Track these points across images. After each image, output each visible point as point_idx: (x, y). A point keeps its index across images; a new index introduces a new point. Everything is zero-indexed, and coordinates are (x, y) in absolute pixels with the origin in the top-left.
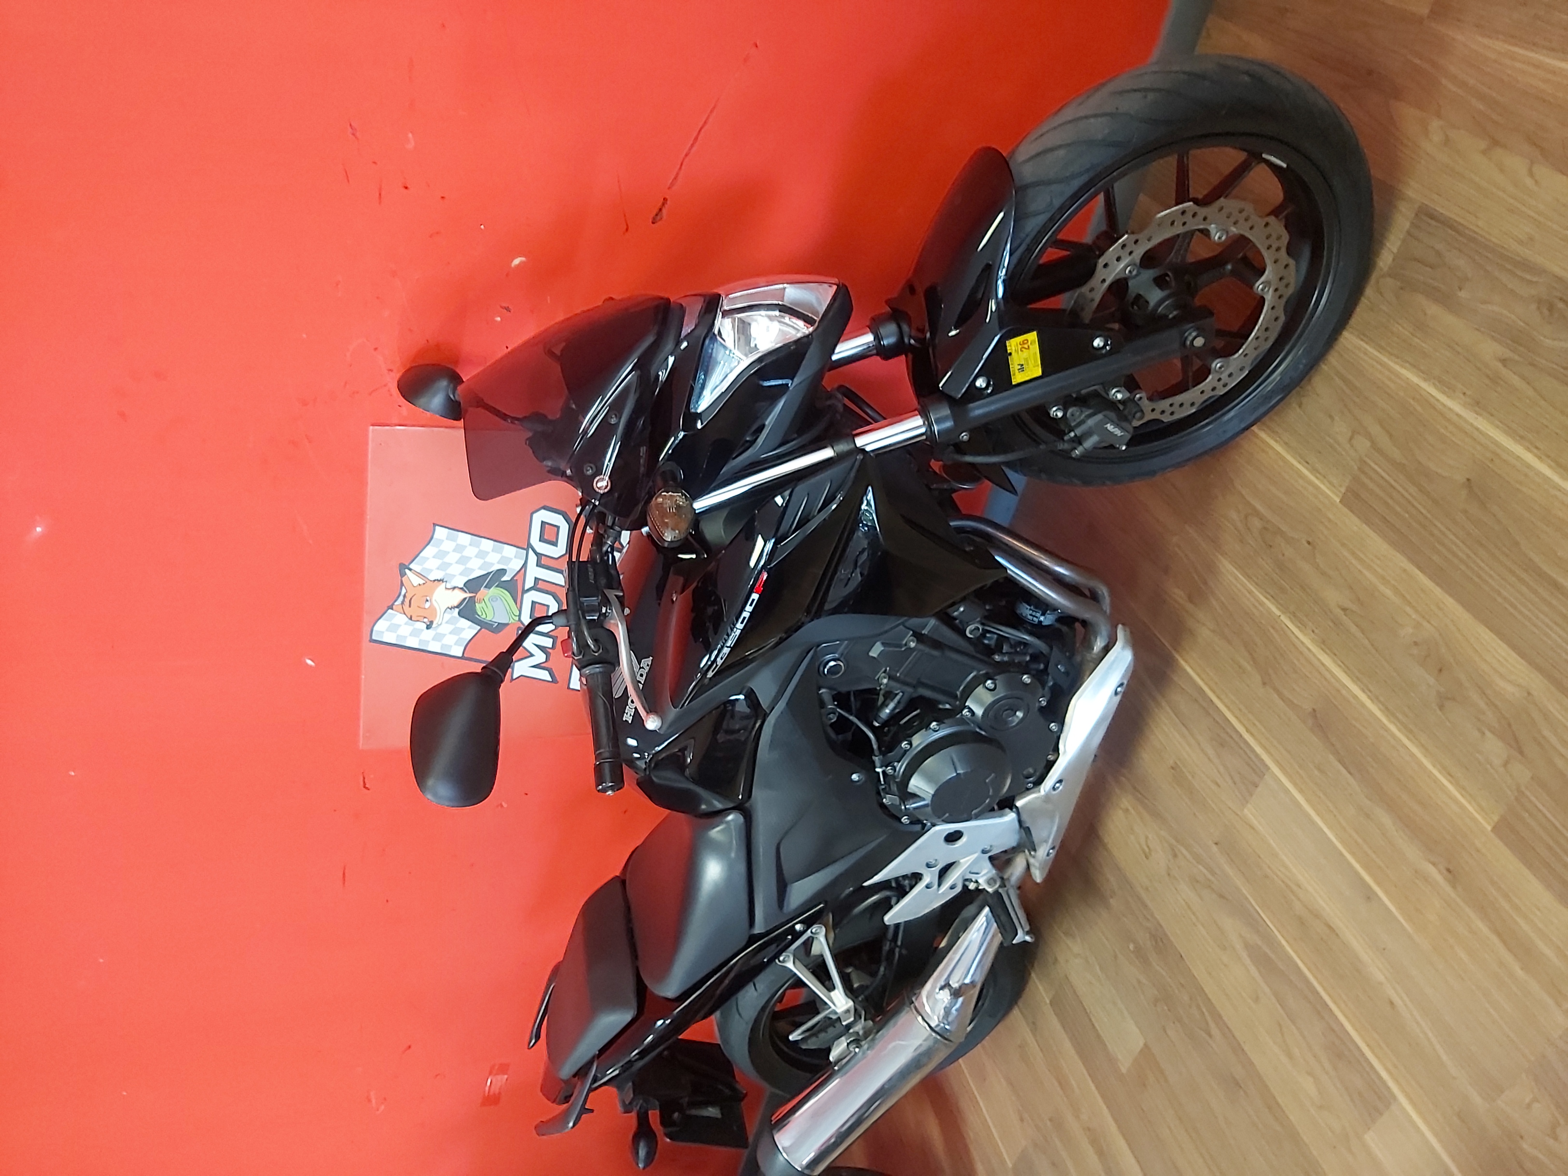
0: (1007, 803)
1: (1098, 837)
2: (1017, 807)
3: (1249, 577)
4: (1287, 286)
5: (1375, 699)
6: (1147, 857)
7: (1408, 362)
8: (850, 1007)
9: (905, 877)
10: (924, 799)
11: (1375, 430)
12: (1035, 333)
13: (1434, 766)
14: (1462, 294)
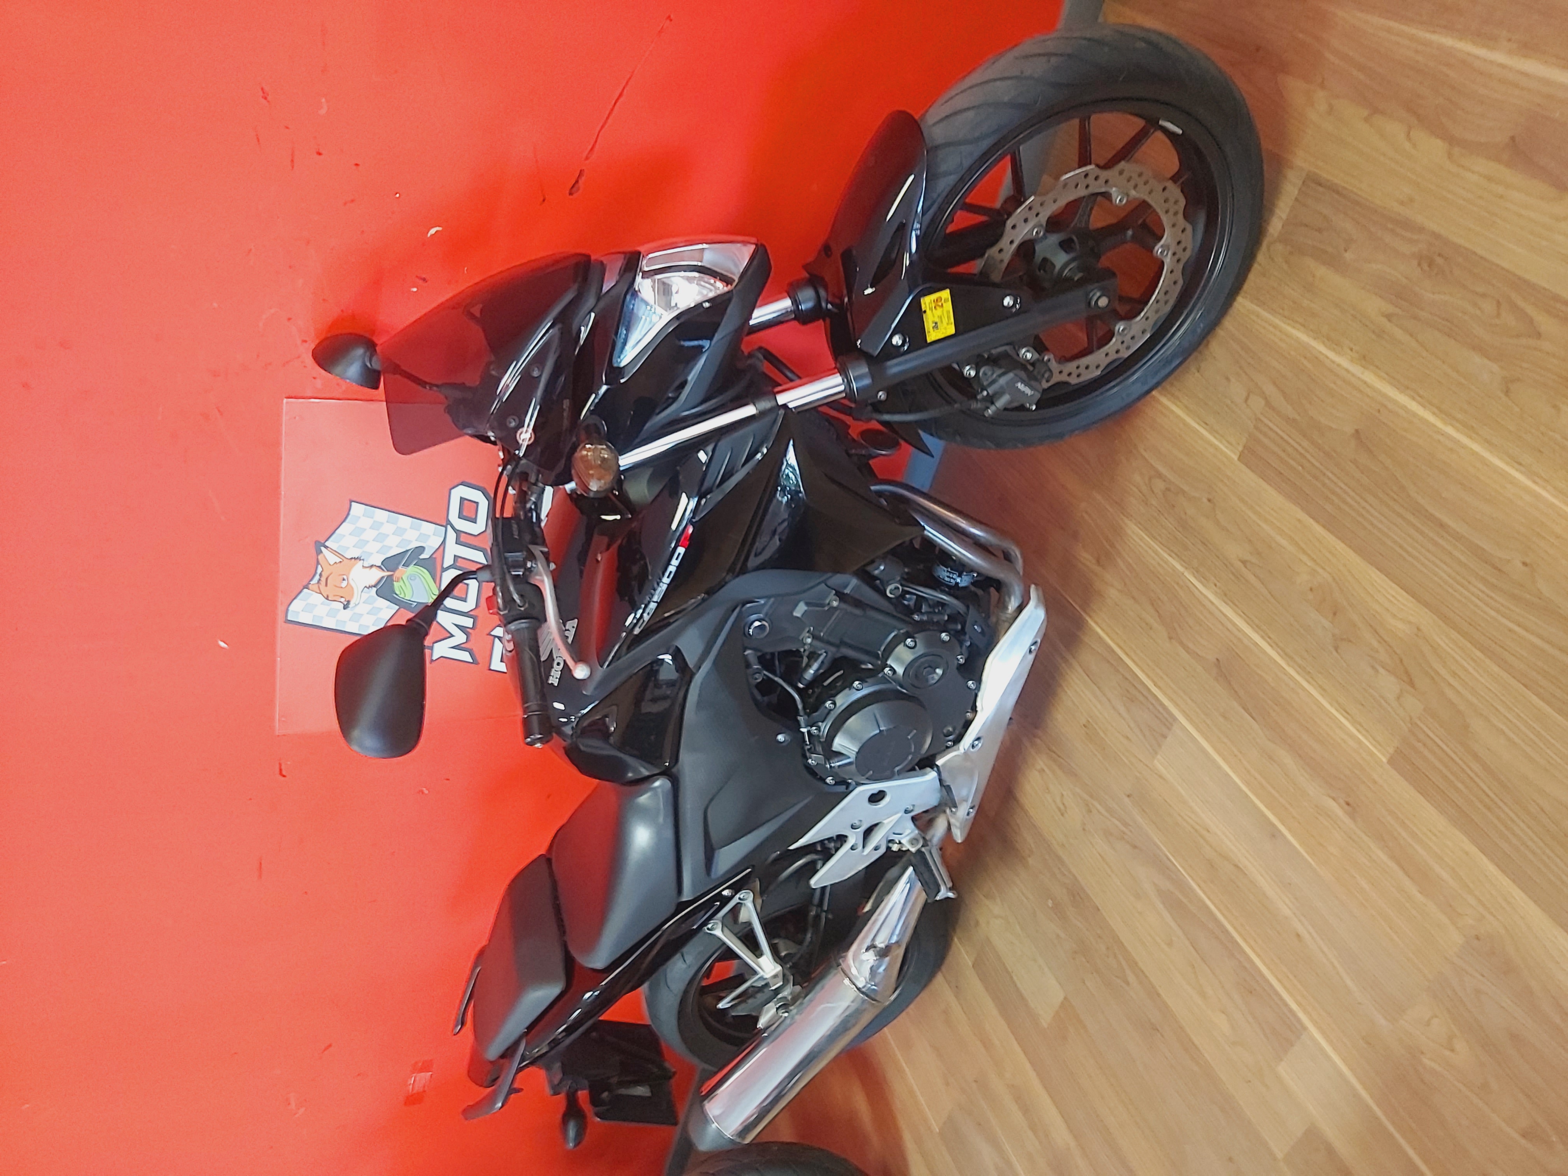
0: (927, 762)
1: (1015, 799)
2: (937, 766)
3: (1153, 538)
4: (1184, 250)
5: (1274, 645)
6: (1062, 815)
7: (1297, 322)
8: (778, 972)
9: (830, 839)
10: (849, 758)
11: (1270, 389)
12: (948, 291)
13: (1332, 705)
14: (1348, 256)
